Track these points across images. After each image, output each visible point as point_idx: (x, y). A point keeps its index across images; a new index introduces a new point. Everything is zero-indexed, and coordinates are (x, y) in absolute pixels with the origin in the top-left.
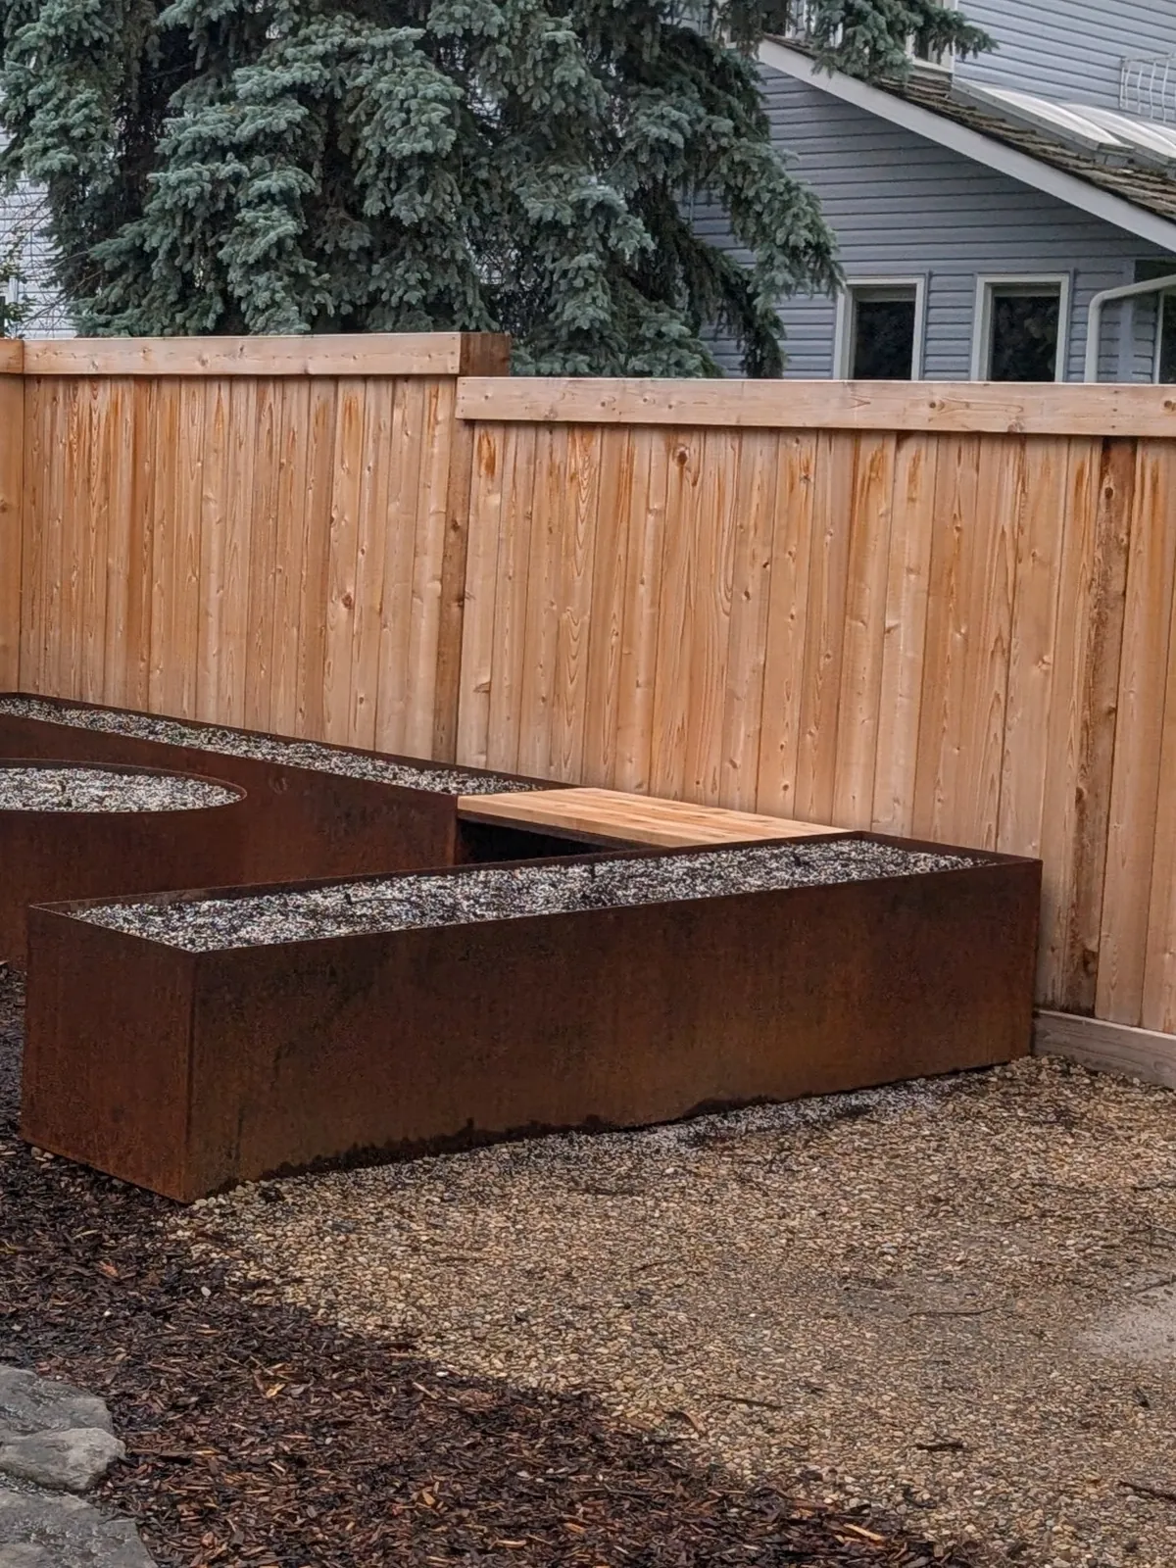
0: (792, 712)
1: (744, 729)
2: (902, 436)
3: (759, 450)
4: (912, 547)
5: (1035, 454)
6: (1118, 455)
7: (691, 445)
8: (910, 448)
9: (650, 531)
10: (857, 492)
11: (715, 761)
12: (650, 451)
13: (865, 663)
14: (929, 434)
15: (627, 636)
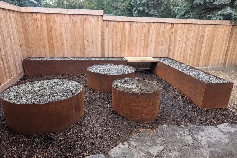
0: (143, 48)
1: (138, 50)
2: (154, 23)
3: (140, 24)
4: (155, 33)
5: (166, 24)
6: (172, 24)
7: (132, 23)
8: (154, 24)
9: (127, 32)
10: (149, 28)
11: (135, 53)
12: (127, 24)
13: (150, 43)
14: (156, 23)
15: (125, 42)
